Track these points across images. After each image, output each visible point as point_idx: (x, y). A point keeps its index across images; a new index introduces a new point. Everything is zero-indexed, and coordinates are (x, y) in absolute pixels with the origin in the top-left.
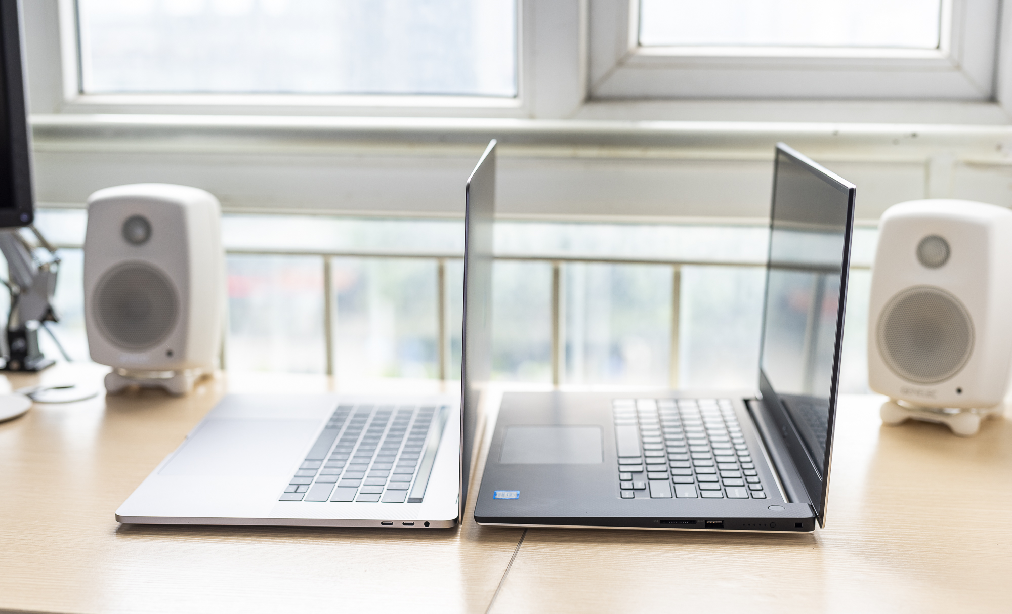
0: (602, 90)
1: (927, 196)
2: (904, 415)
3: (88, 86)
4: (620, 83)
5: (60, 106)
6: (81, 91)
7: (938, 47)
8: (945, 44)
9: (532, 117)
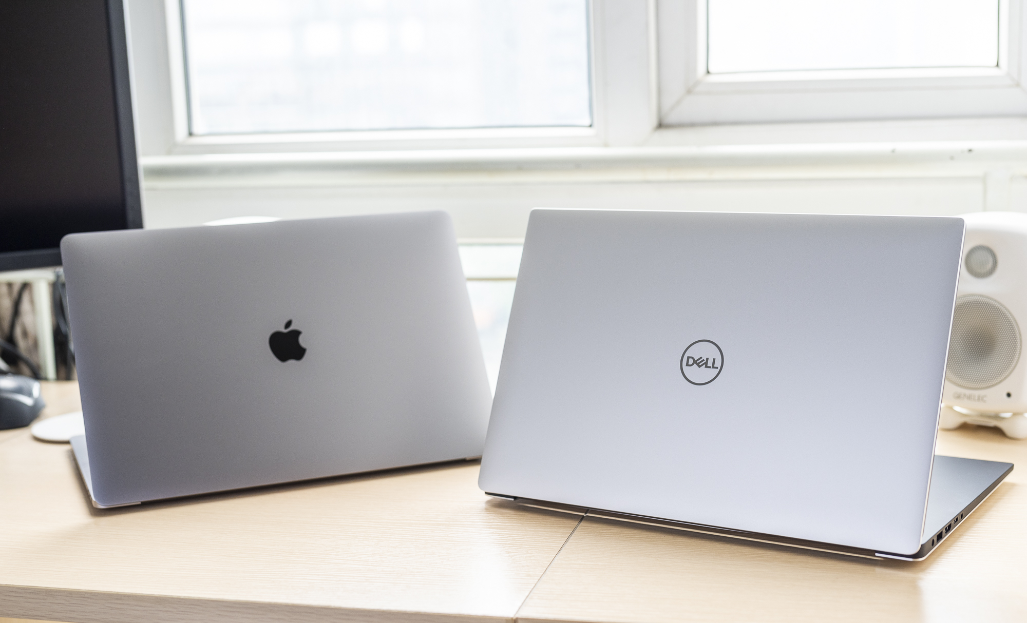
0: (671, 118)
1: (985, 209)
2: (961, 420)
3: (196, 129)
4: (690, 109)
5: (172, 148)
6: (191, 134)
7: (997, 65)
8: (1003, 63)
9: (606, 145)
